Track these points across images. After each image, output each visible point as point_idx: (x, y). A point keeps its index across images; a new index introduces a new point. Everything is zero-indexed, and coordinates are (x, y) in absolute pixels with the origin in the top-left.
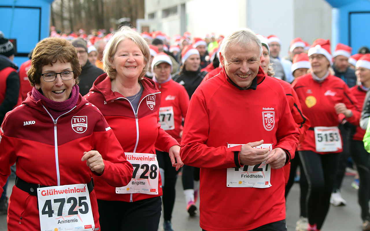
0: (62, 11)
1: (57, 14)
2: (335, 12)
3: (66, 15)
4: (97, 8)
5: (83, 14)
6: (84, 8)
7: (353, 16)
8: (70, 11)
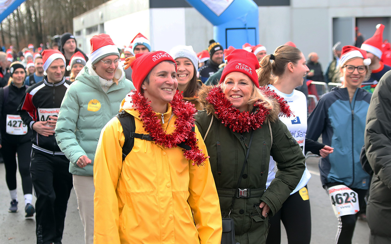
0: (9, 30)
1: (6, 33)
2: (215, 28)
3: (13, 33)
4: (37, 28)
5: (26, 33)
6: (27, 28)
7: (228, 31)
8: (16, 31)
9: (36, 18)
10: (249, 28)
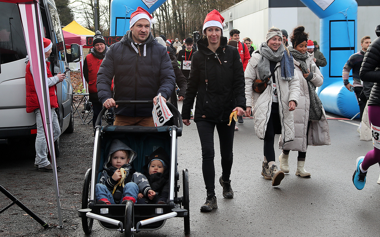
2: (321, 20)
9: (180, 19)
10: (349, 21)
